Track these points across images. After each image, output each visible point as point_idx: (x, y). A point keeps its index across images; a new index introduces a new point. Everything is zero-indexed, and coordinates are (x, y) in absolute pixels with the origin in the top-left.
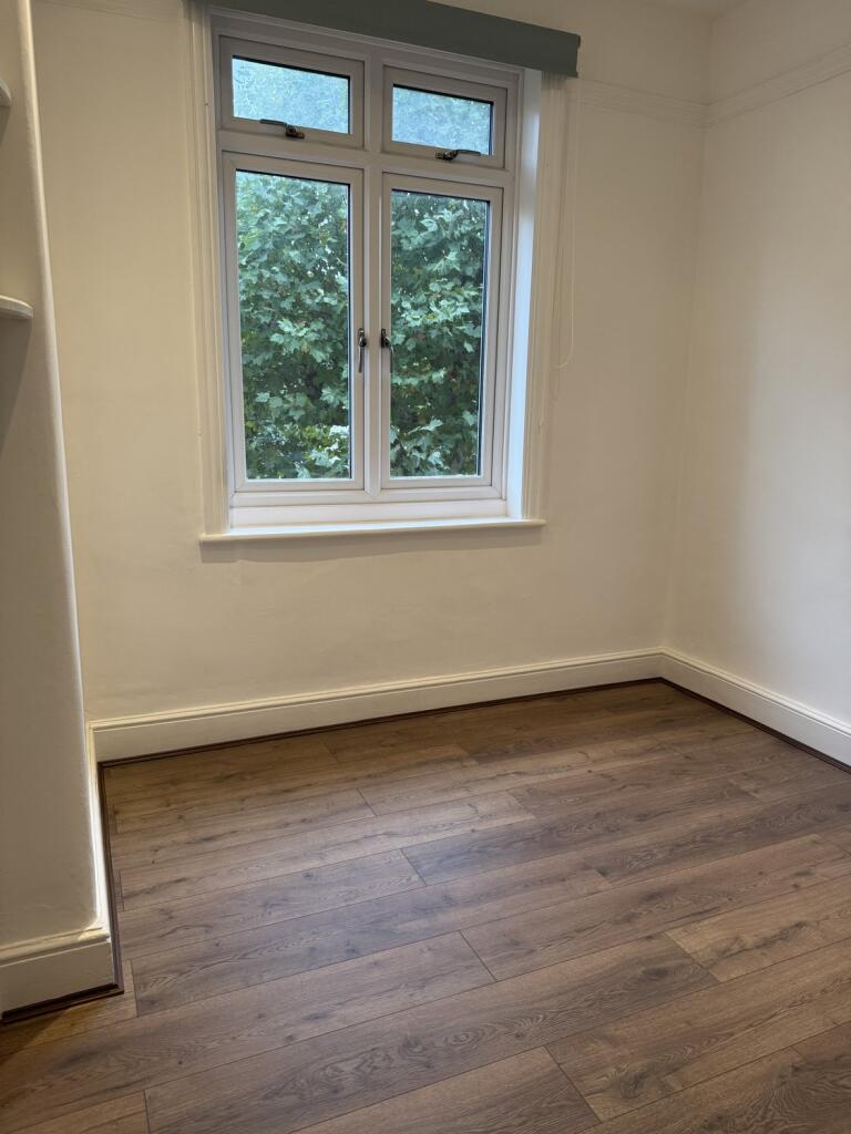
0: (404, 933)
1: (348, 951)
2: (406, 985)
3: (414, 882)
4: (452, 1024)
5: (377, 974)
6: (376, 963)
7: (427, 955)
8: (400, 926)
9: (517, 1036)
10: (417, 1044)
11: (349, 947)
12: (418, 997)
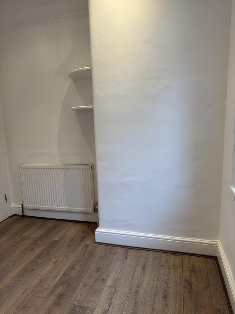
0: (59, 286)
1: (66, 274)
2: (44, 278)
3: (74, 301)
4: (26, 279)
5: (54, 275)
6: (57, 276)
7: (47, 286)
8: (62, 287)
9: (9, 286)
10: (31, 271)
11: (67, 275)
12: (39, 278)
